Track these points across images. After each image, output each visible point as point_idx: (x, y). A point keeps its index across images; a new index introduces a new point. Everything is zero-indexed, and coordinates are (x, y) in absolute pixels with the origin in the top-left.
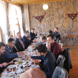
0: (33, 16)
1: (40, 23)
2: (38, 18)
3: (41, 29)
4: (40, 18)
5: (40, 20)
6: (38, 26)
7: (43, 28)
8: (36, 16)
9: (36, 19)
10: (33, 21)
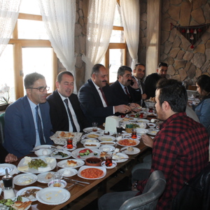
0: (175, 23)
1: (192, 47)
2: (188, 32)
3: (192, 67)
4: (195, 33)
5: (192, 38)
6: (185, 58)
7: (199, 66)
8: (182, 25)
9: (182, 36)
10: (171, 39)
